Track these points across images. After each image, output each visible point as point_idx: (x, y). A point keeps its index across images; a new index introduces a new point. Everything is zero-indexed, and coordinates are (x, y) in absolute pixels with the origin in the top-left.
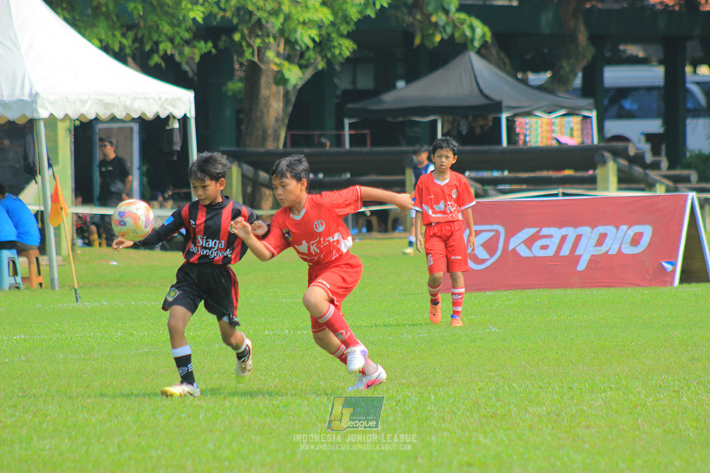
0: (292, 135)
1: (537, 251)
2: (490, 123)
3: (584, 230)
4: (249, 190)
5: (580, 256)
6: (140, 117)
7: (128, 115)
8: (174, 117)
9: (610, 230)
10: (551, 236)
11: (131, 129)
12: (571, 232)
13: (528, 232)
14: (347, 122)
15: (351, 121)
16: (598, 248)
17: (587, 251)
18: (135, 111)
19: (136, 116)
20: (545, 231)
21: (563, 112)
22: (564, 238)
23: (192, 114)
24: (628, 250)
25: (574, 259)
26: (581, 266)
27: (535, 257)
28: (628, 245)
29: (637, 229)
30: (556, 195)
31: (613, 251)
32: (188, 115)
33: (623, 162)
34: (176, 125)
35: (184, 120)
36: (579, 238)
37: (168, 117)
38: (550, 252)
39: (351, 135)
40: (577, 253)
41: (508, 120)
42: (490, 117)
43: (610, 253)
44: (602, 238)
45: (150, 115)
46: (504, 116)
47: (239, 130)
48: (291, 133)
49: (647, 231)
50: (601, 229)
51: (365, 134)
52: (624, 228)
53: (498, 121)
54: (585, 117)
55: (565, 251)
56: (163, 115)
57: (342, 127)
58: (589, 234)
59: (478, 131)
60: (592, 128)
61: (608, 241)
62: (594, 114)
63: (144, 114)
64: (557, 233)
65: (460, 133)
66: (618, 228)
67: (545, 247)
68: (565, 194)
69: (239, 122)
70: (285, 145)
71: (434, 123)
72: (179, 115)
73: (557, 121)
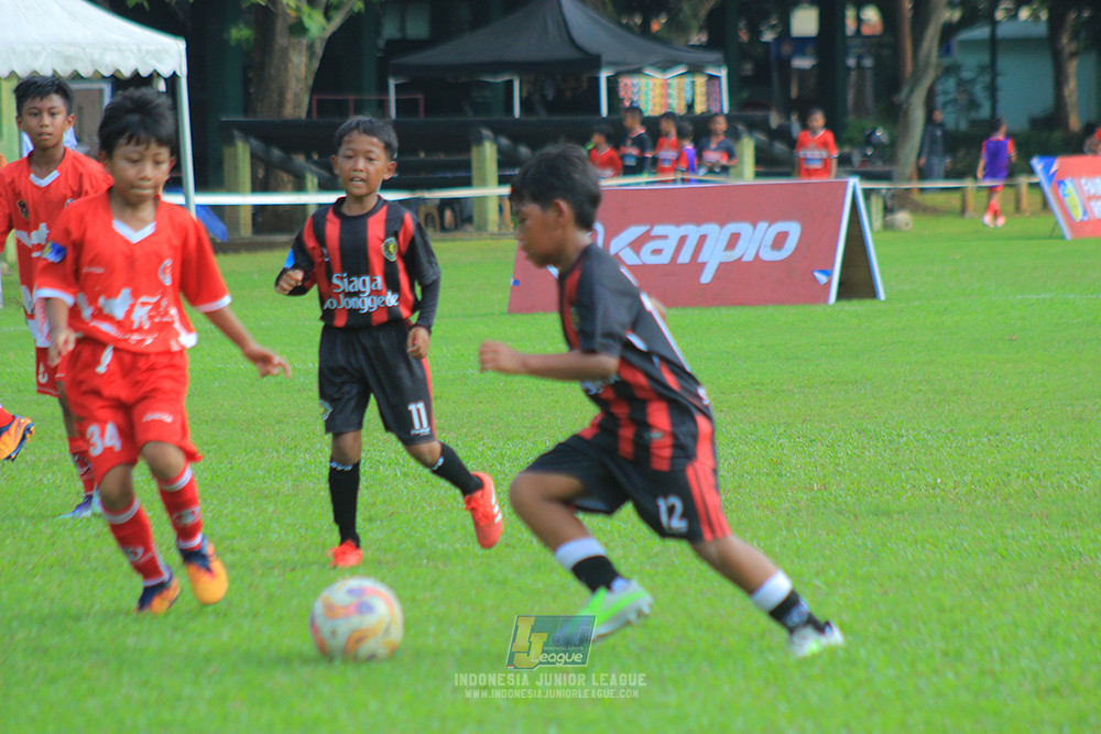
0: (319, 101)
1: (647, 257)
2: (585, 85)
3: (711, 229)
4: (261, 173)
5: (704, 264)
6: (113, 76)
7: (96, 72)
8: (159, 75)
9: (744, 228)
10: (664, 237)
11: (101, 91)
12: (692, 232)
13: (634, 232)
14: (392, 83)
15: (398, 82)
16: (729, 253)
17: (714, 256)
18: (106, 67)
19: (107, 73)
20: (658, 230)
21: (681, 70)
22: (683, 240)
23: (183, 72)
24: (769, 255)
25: (696, 266)
26: (706, 277)
27: (645, 265)
28: (768, 249)
29: (780, 226)
30: (674, 181)
31: (749, 257)
32: (178, 73)
33: (762, 137)
34: (162, 86)
35: (172, 80)
36: (703, 239)
37: (151, 76)
38: (665, 259)
39: (398, 101)
40: (701, 259)
41: (609, 79)
42: (585, 78)
43: (745, 259)
44: (733, 241)
45: (127, 73)
46: (604, 75)
47: (246, 92)
48: (316, 97)
49: (794, 230)
50: (732, 228)
51: (417, 100)
52: (762, 226)
53: (596, 81)
54: (712, 77)
55: (685, 257)
56: (144, 72)
57: (384, 88)
58: (716, 234)
59: (568, 94)
60: (720, 92)
61: (741, 244)
62: (723, 73)
63: (119, 71)
64: (673, 232)
65: (544, 98)
66: (755, 225)
67: (657, 252)
68: (683, 180)
69: (247, 82)
70: (309, 112)
71: (509, 84)
72: (166, 71)
73: (674, 82)
